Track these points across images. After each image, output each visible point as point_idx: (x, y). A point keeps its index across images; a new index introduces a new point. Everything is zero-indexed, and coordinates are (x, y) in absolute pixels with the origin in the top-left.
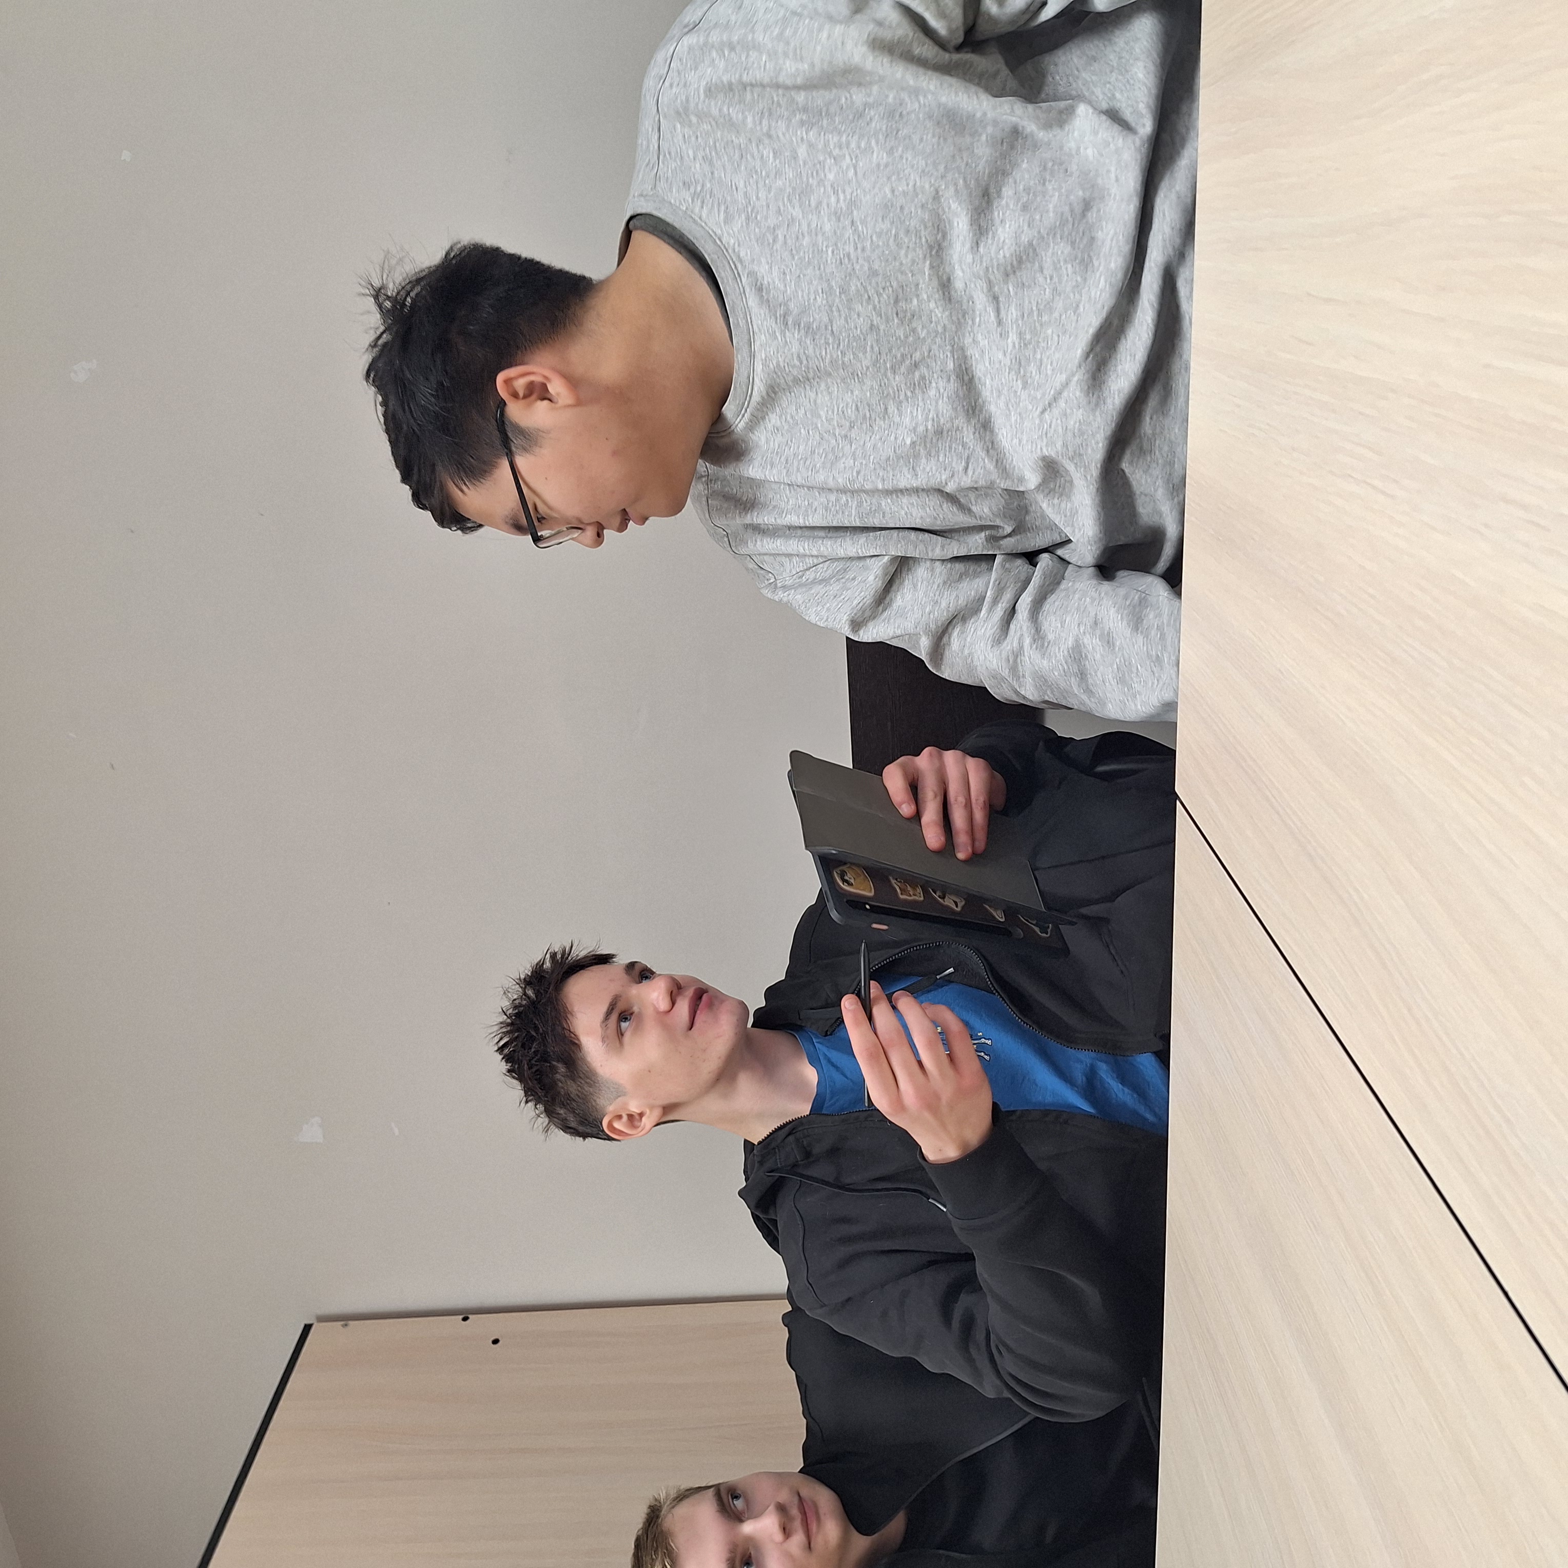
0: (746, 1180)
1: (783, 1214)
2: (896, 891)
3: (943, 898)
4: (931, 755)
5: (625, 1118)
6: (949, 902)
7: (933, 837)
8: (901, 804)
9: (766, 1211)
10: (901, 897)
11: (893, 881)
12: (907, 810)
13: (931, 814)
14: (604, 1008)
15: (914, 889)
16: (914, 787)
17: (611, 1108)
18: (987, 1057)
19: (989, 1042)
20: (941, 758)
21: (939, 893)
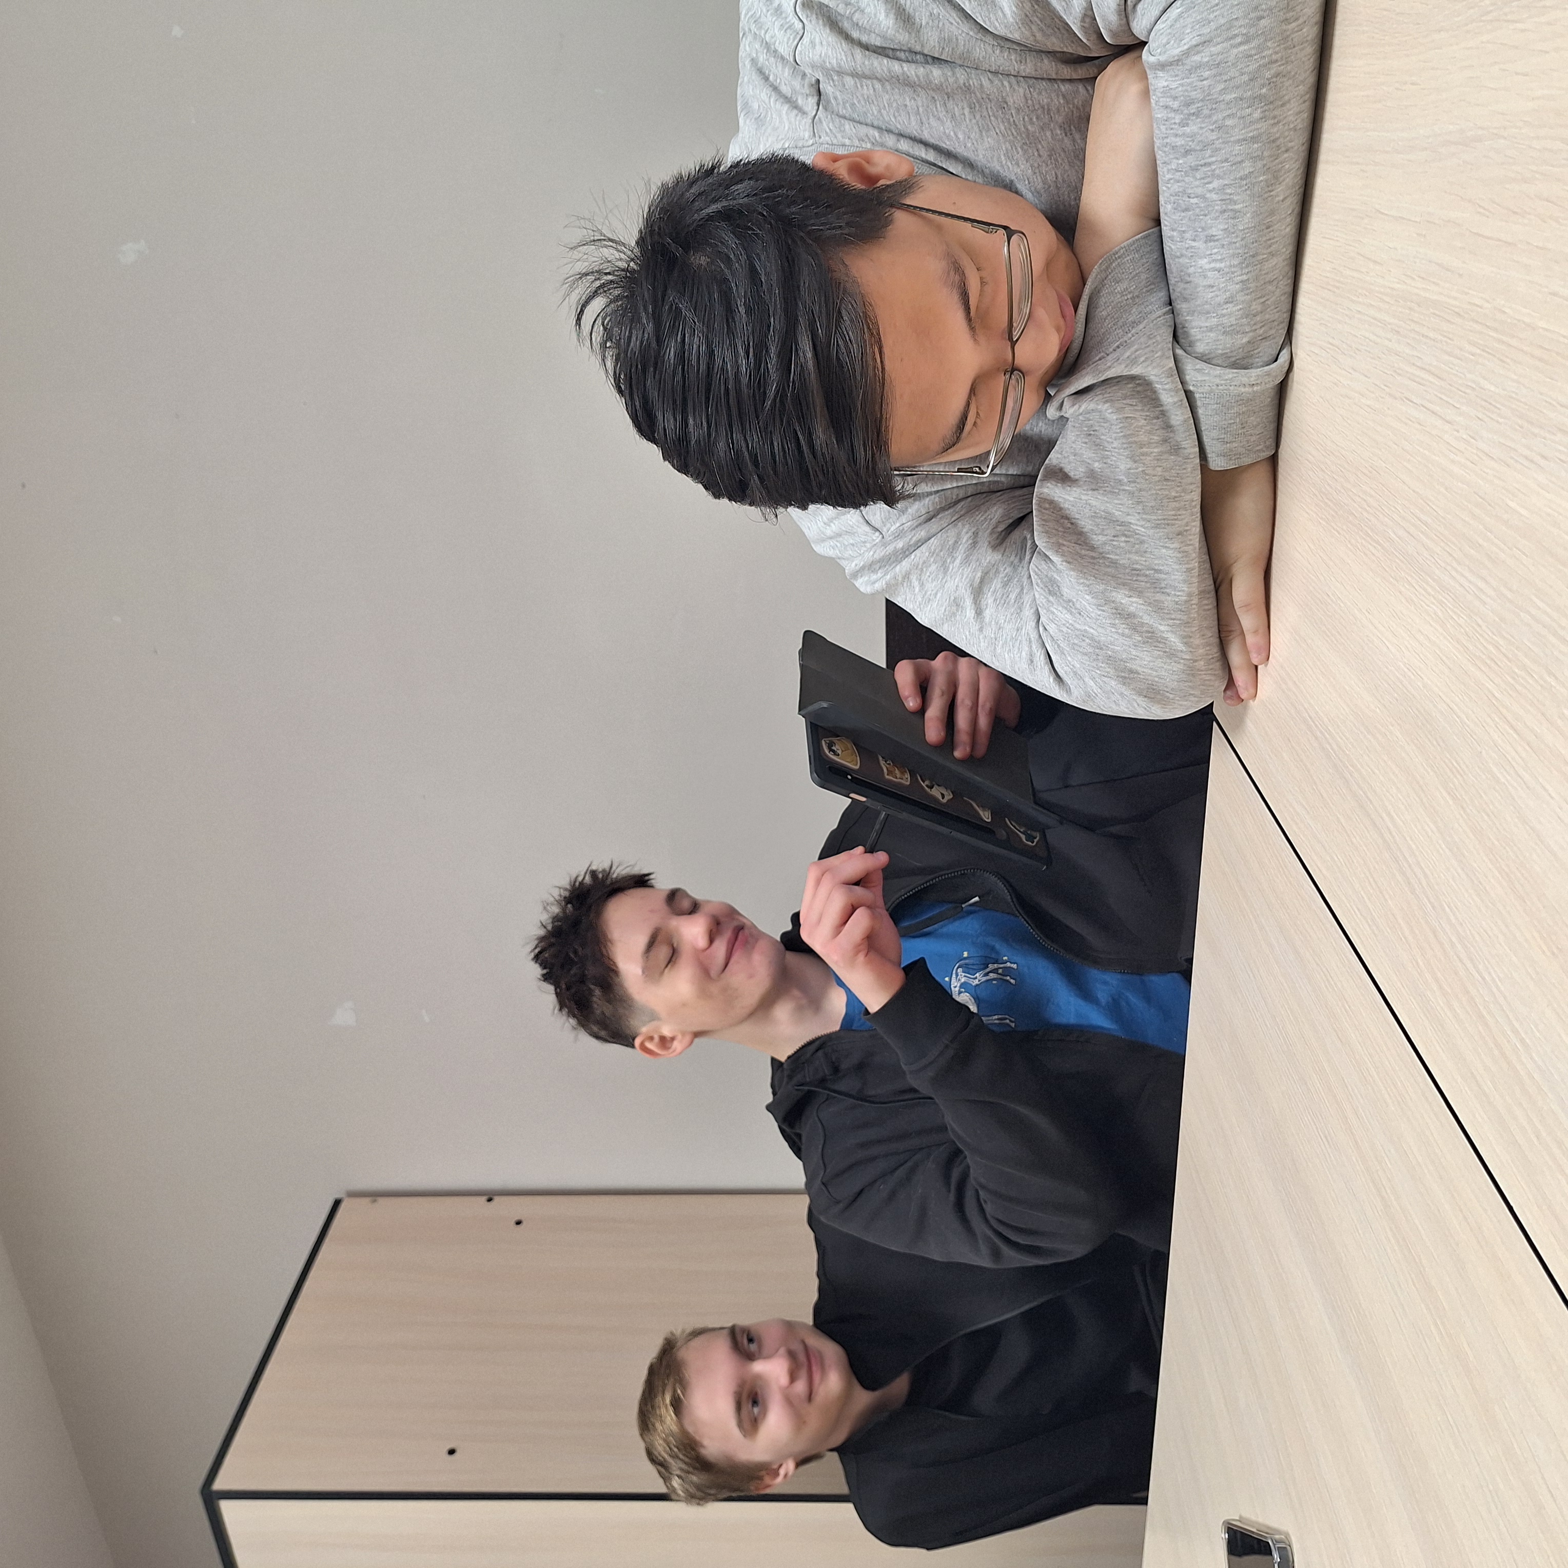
0: (774, 1094)
1: (808, 1127)
2: (883, 770)
3: (931, 787)
4: (945, 658)
5: (657, 1040)
6: (936, 792)
7: (933, 732)
8: (907, 698)
9: (791, 1126)
10: (887, 777)
11: (882, 763)
12: (912, 703)
13: (934, 711)
14: (645, 939)
15: (903, 773)
16: (923, 686)
18: (1013, 981)
19: (1015, 966)
20: (955, 663)
21: (927, 782)
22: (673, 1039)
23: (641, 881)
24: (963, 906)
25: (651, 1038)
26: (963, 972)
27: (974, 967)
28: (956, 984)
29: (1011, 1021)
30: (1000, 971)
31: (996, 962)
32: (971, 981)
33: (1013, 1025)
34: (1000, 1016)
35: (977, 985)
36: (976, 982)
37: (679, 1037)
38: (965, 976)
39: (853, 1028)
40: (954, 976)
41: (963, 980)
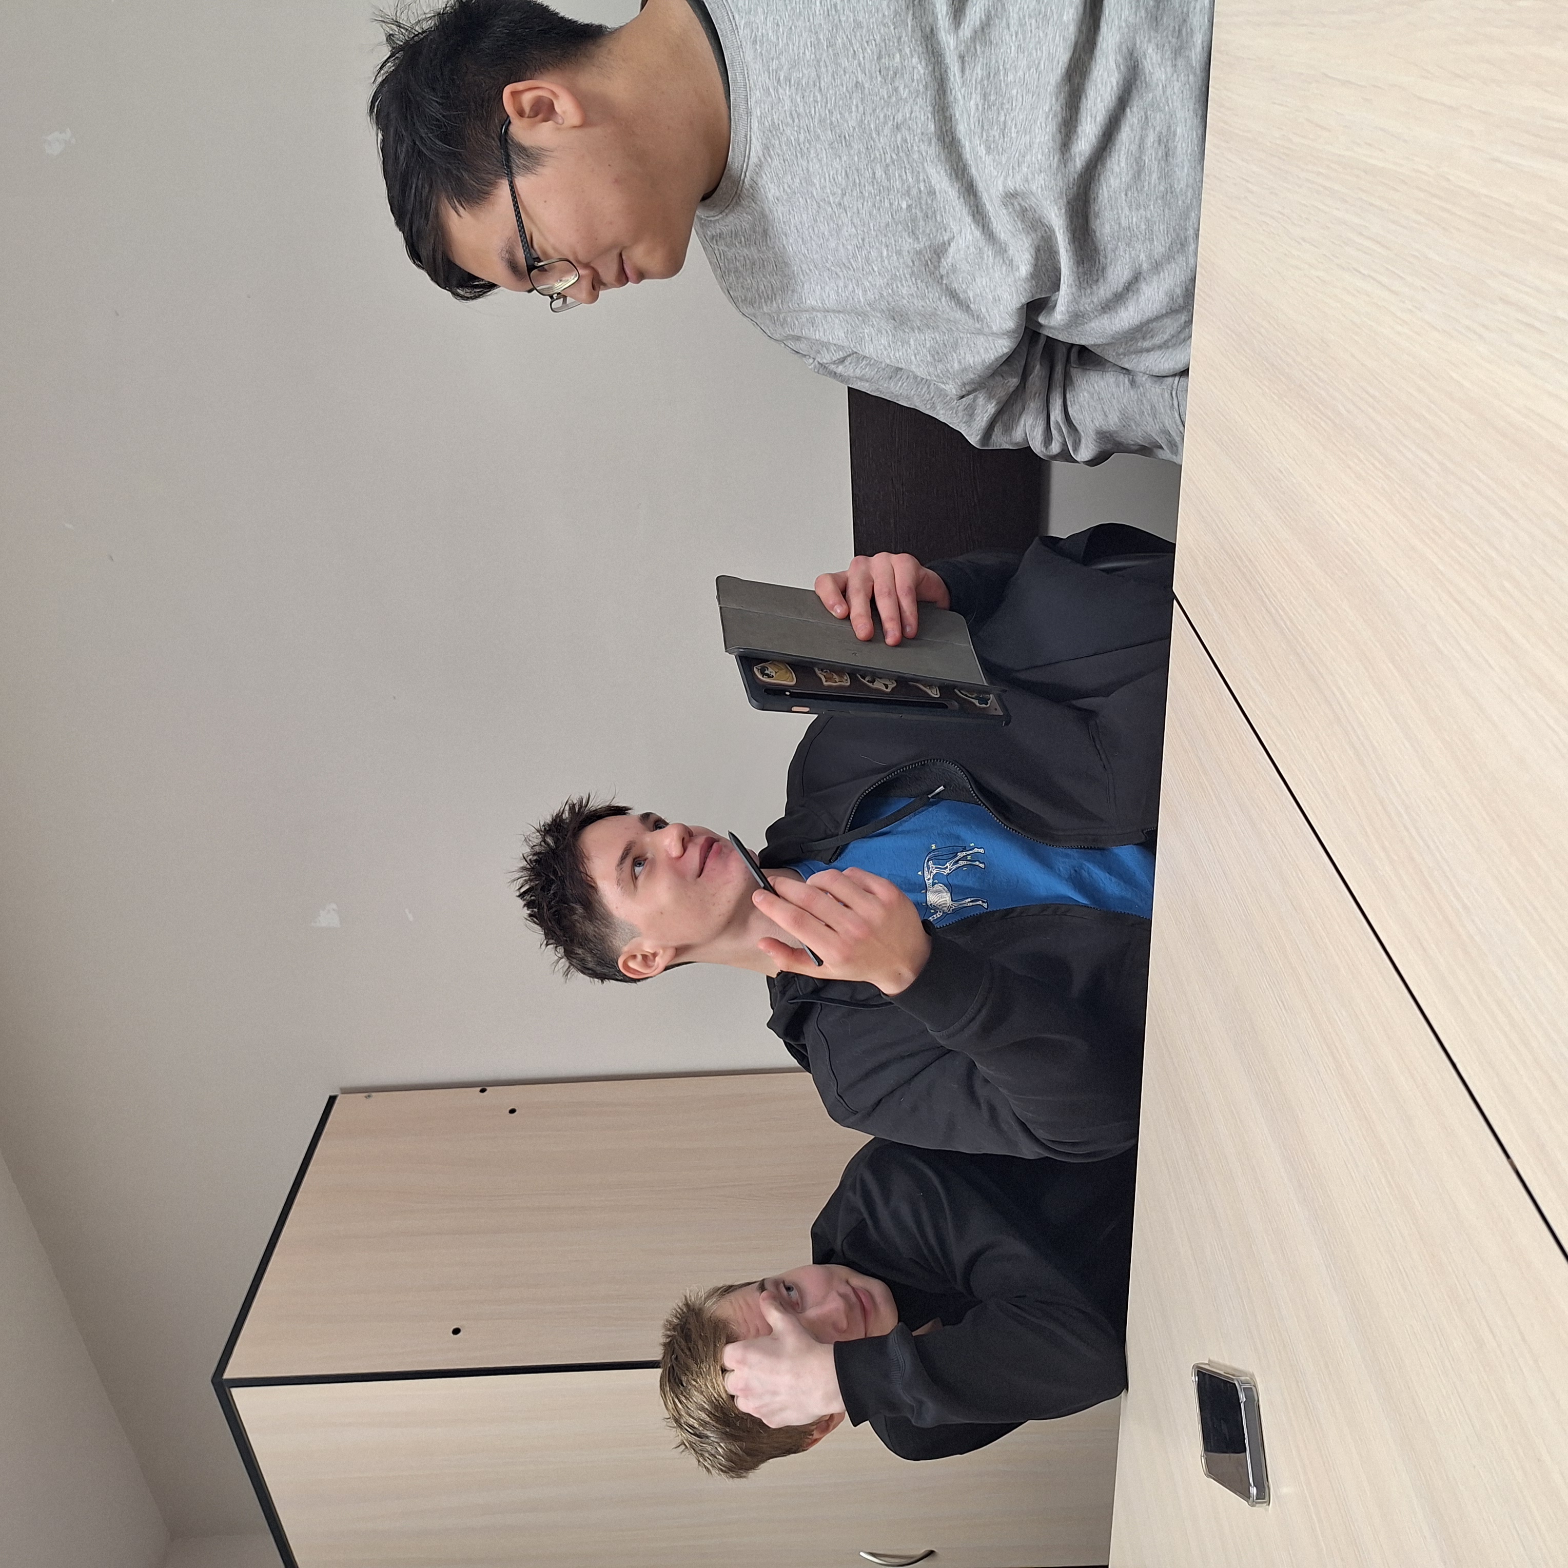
0: (773, 1010)
1: (810, 1037)
2: (820, 679)
5: (639, 957)
7: (861, 627)
8: (834, 608)
9: (793, 1037)
10: (826, 684)
11: (818, 673)
12: (838, 610)
14: (619, 853)
15: (841, 676)
17: (625, 949)
21: (868, 678)
24: (928, 797)
25: (634, 957)
26: (933, 864)
29: (983, 902)
33: (986, 906)
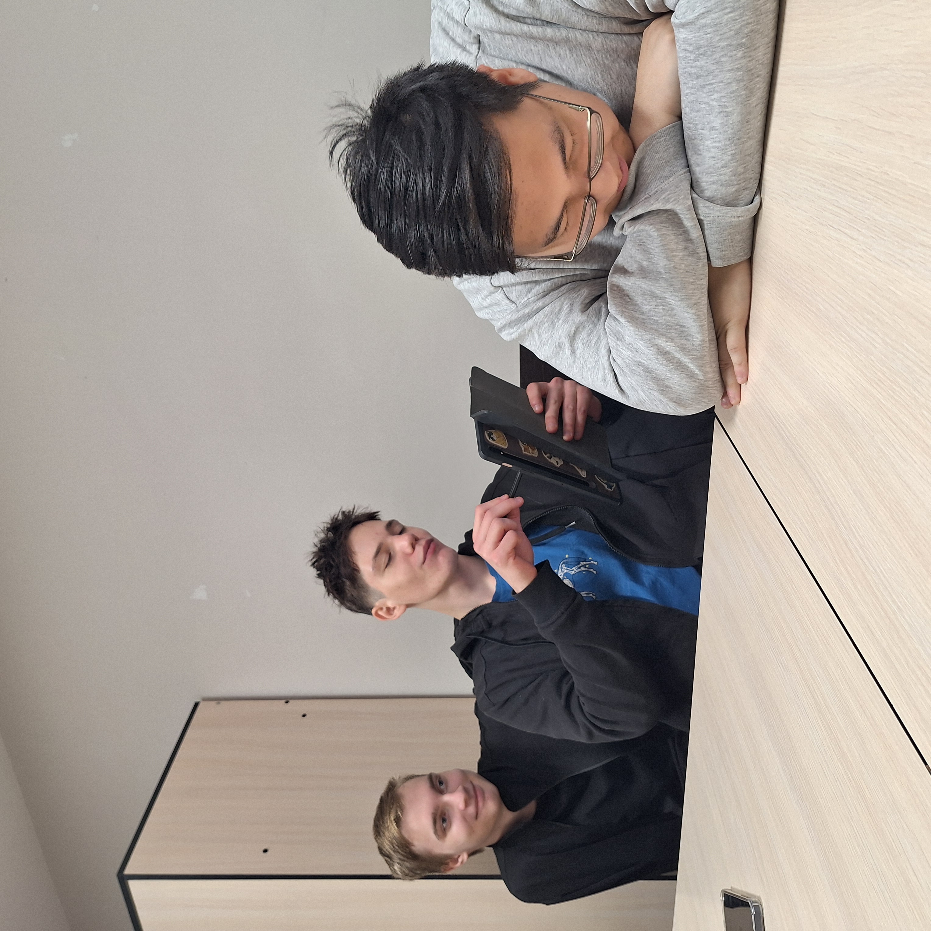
0: (456, 640)
1: (476, 659)
2: (521, 448)
3: (550, 458)
4: (557, 381)
6: (553, 461)
7: (550, 425)
8: (534, 405)
9: (466, 659)
10: (524, 452)
11: (521, 444)
12: (537, 408)
13: (551, 413)
14: (374, 550)
15: (533, 450)
16: (544, 398)
17: (377, 604)
18: (595, 572)
19: (596, 563)
20: (562, 383)
21: (548, 455)
22: (394, 608)
23: (372, 517)
24: (566, 527)
25: (381, 609)
27: (572, 564)
28: (561, 574)
29: (593, 595)
30: (587, 566)
31: (585, 561)
32: (570, 572)
33: (594, 597)
34: (587, 592)
35: (573, 574)
36: (573, 572)
37: (398, 607)
38: (567, 569)
39: (500, 601)
40: (560, 569)
41: (565, 571)
